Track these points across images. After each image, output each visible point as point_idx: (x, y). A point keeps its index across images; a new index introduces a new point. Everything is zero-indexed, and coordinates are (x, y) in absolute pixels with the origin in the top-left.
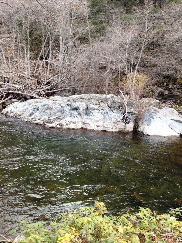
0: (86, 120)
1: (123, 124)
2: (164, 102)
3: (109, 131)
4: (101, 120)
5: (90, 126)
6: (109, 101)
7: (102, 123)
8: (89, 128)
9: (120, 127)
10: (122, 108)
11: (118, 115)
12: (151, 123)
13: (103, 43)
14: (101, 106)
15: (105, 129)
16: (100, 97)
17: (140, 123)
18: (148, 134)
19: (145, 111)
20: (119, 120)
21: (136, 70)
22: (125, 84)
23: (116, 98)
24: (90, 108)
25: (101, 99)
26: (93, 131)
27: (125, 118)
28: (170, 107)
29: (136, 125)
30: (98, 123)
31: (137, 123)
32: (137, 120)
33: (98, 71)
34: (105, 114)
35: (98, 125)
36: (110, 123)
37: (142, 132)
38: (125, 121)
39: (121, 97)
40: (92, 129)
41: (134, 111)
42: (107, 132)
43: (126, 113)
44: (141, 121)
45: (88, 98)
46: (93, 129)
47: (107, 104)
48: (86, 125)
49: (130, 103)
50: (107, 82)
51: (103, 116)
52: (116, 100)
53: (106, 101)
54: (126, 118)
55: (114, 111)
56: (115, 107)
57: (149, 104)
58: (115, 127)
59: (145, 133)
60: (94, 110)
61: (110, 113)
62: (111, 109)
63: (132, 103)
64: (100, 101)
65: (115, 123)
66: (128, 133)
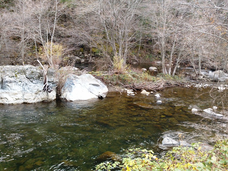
0: (3, 94)
1: (45, 93)
2: (81, 69)
3: (30, 102)
4: (20, 92)
5: (7, 101)
6: (27, 72)
7: (22, 95)
8: (7, 103)
9: (43, 97)
10: (42, 77)
11: (38, 85)
12: (72, 89)
13: (14, 14)
14: (19, 78)
15: (26, 101)
16: (17, 69)
17: (62, 91)
18: (71, 100)
19: (65, 79)
20: (41, 90)
21: (52, 41)
22: (42, 54)
23: (34, 69)
24: (6, 81)
25: (17, 70)
26: (12, 104)
27: (46, 87)
28: (87, 73)
29: (59, 93)
30: (17, 96)
31: (59, 91)
32: (59, 88)
33: (11, 42)
34: (24, 86)
35: (17, 98)
36: (30, 95)
37: (65, 99)
38: (47, 90)
39: (39, 67)
40: (10, 103)
41: (55, 80)
42: (29, 104)
43: (47, 83)
44: (63, 88)
45: (2, 70)
46: (12, 103)
47: (25, 76)
48: (3, 99)
49: (50, 72)
50: (23, 53)
51: (22, 88)
52: (35, 70)
53: (24, 72)
54: (48, 87)
55: (34, 82)
56: (35, 78)
57: (68, 72)
58: (36, 97)
59: (68, 100)
60: (10, 82)
61: (30, 84)
62: (30, 80)
63: (52, 73)
64: (16, 73)
65: (36, 93)
66: (51, 102)
